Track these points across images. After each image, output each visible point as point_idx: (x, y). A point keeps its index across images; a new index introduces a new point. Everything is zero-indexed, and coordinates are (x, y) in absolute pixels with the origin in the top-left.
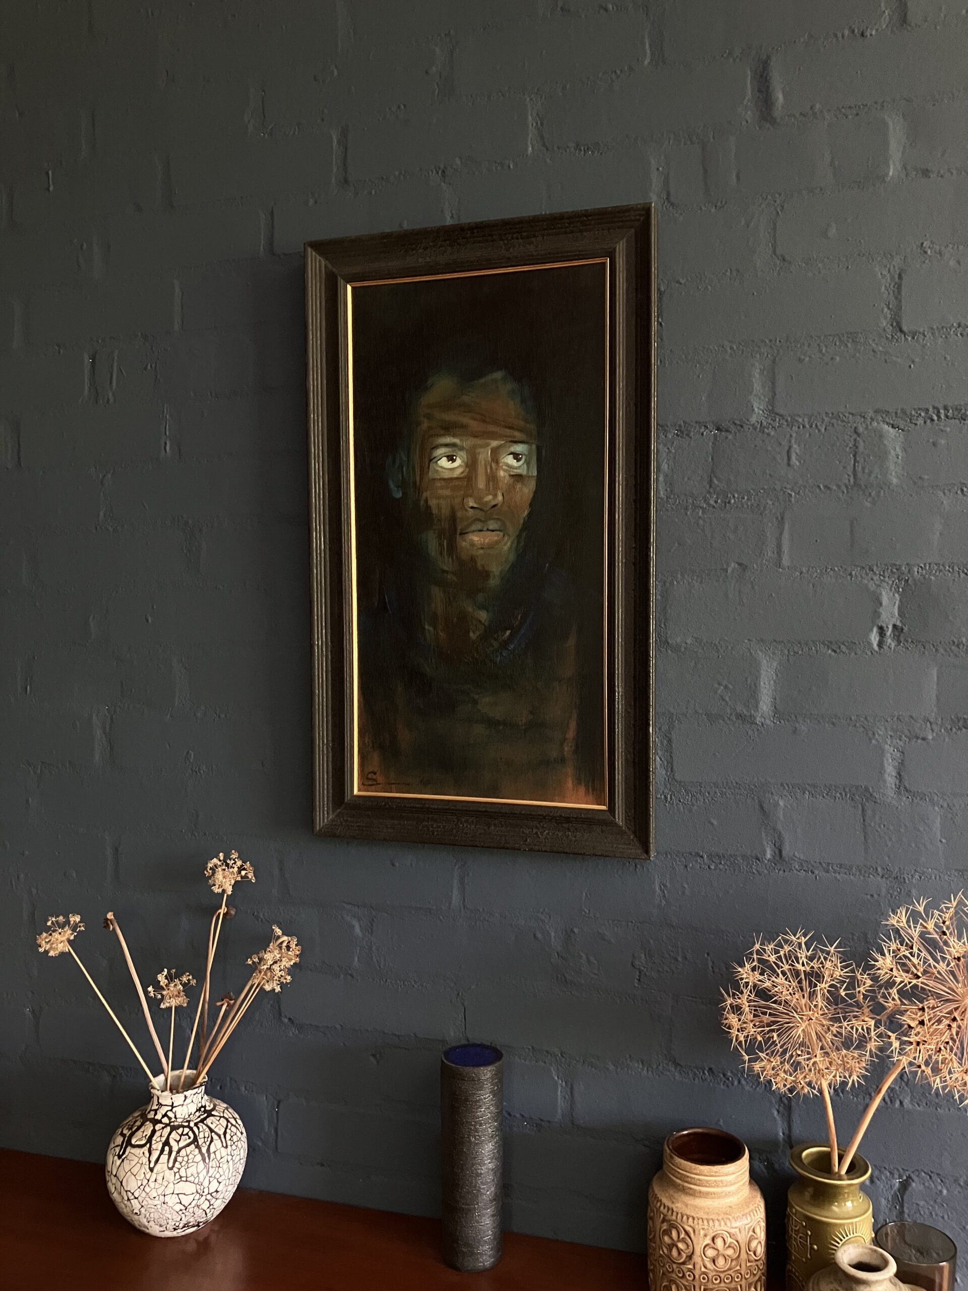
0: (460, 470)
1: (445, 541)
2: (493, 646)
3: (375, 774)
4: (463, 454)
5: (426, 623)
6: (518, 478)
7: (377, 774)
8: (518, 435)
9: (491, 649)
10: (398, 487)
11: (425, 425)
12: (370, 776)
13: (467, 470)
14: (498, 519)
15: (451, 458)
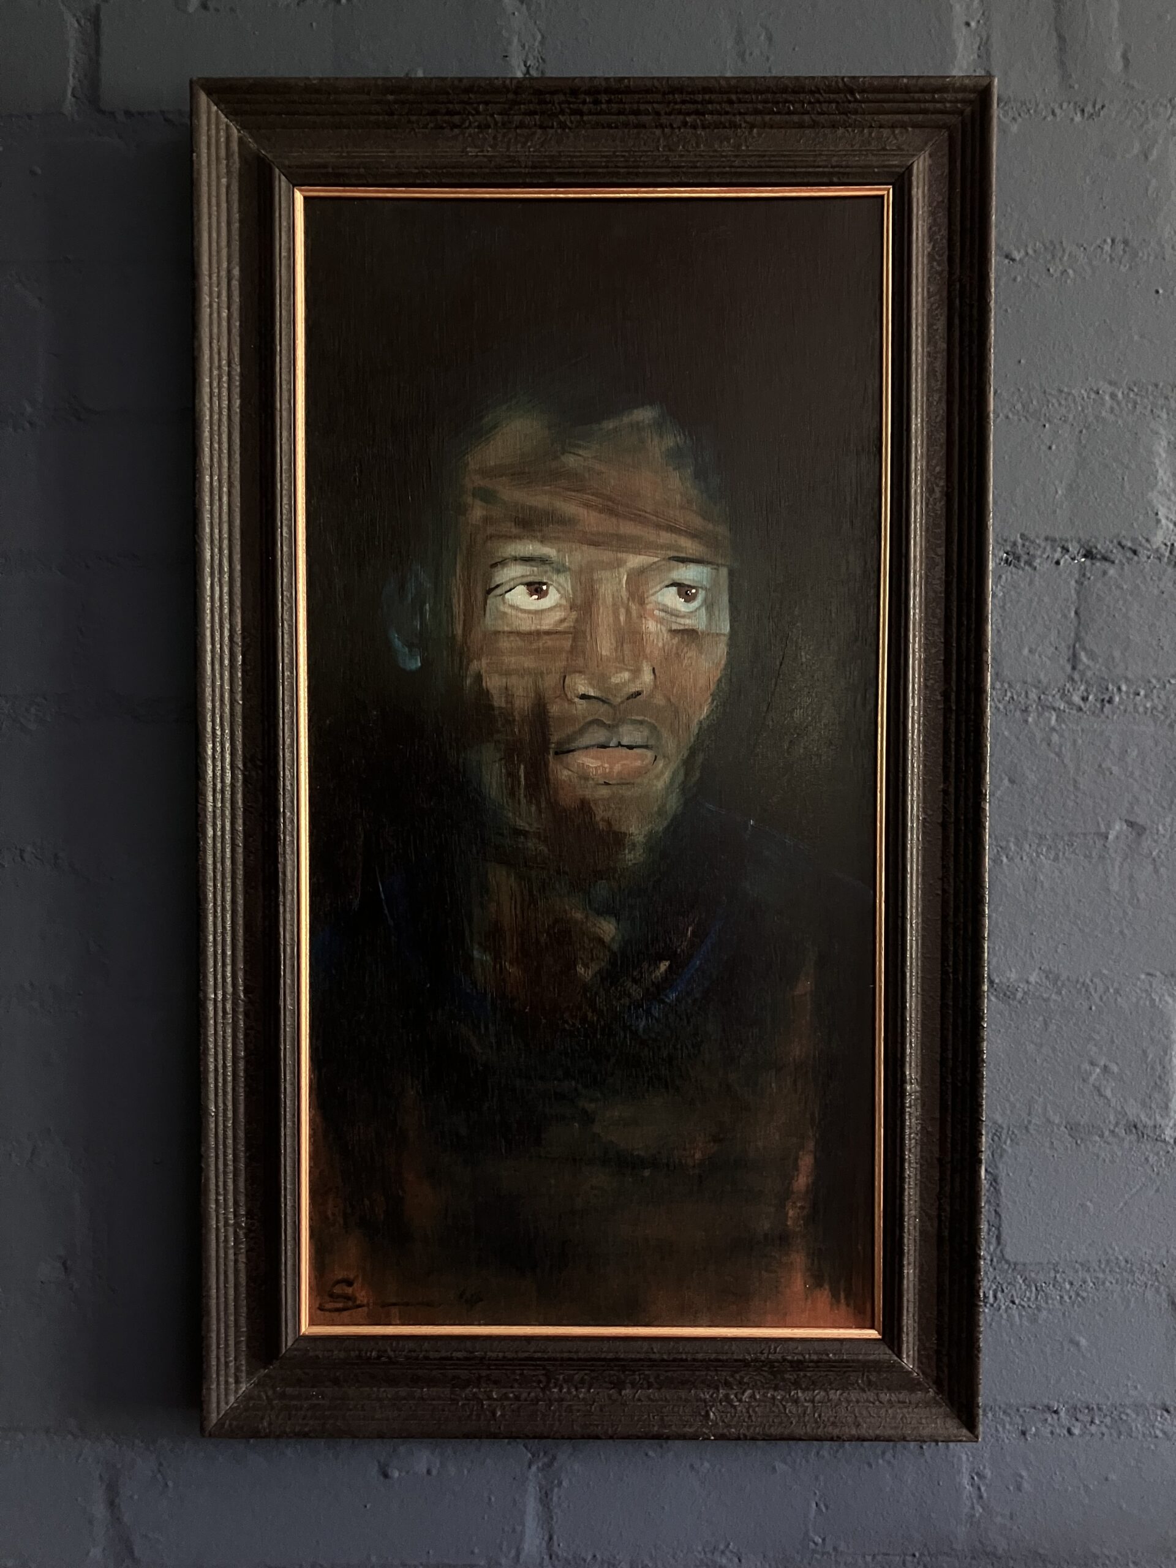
0: (559, 615)
1: (522, 767)
2: (630, 995)
3: (350, 1284)
4: (565, 580)
5: (476, 946)
6: (690, 635)
7: (355, 1285)
8: (689, 546)
9: (626, 1001)
10: (411, 646)
11: (478, 512)
12: (337, 1290)
13: (574, 615)
14: (641, 722)
15: (536, 589)
